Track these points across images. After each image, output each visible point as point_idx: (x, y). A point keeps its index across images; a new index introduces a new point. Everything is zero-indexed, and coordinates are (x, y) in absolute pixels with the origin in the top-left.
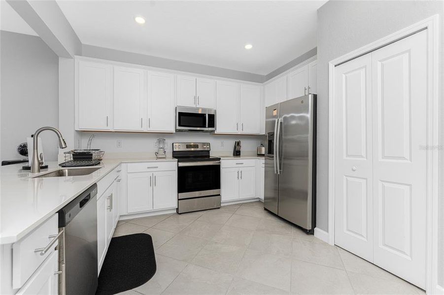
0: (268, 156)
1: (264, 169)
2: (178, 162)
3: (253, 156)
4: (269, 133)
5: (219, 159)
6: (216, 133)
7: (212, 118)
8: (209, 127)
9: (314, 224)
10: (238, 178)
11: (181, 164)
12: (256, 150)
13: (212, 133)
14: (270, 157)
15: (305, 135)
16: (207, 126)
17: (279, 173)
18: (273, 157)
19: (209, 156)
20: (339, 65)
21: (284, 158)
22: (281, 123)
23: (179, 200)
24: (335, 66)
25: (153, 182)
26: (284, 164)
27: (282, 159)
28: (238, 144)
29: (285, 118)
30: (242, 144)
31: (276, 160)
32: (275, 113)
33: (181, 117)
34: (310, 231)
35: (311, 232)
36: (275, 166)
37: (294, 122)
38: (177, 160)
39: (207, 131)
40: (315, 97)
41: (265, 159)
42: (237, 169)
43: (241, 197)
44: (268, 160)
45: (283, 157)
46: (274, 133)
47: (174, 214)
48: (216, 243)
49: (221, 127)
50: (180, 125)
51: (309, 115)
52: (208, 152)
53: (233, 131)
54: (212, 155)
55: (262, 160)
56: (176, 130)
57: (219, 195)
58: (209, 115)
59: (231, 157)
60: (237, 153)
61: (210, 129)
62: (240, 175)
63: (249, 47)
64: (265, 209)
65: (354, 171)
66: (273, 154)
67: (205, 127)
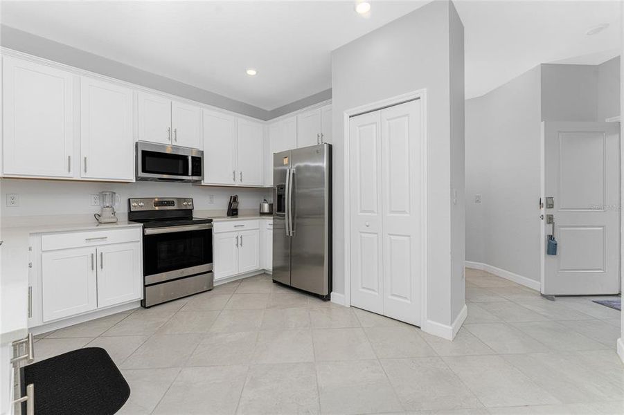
0: (277, 215)
1: (272, 231)
2: (144, 228)
3: (254, 215)
4: (278, 186)
5: (211, 221)
6: (203, 184)
7: (198, 162)
8: (193, 175)
9: (330, 289)
10: (237, 245)
11: (149, 231)
12: (259, 208)
13: (197, 184)
14: (280, 215)
15: (321, 189)
16: (190, 173)
17: (291, 235)
18: (284, 216)
19: (192, 218)
20: (353, 116)
21: (297, 217)
22: (293, 174)
23: (145, 286)
24: (350, 117)
25: (97, 262)
26: (297, 224)
27: (295, 218)
28: (235, 199)
29: (298, 169)
30: (239, 200)
31: (288, 220)
32: (286, 161)
33: (147, 158)
34: (326, 296)
35: (327, 298)
36: (287, 226)
37: (308, 174)
38: (142, 224)
39: (189, 181)
40: (330, 147)
41: (273, 219)
42: (236, 234)
43: (242, 272)
44: (277, 220)
45: (296, 215)
46: (285, 186)
47: (137, 309)
48: (217, 334)
49: (211, 175)
50: (144, 170)
51: (325, 164)
52: (191, 211)
53: (228, 181)
54: (196, 215)
55: (269, 221)
56: (138, 179)
57: (211, 271)
58: (192, 157)
59: (224, 217)
60: (233, 212)
61: (195, 178)
62: (239, 242)
63: (251, 72)
64: (274, 281)
65: (368, 226)
66: (284, 211)
67: (187, 175)
